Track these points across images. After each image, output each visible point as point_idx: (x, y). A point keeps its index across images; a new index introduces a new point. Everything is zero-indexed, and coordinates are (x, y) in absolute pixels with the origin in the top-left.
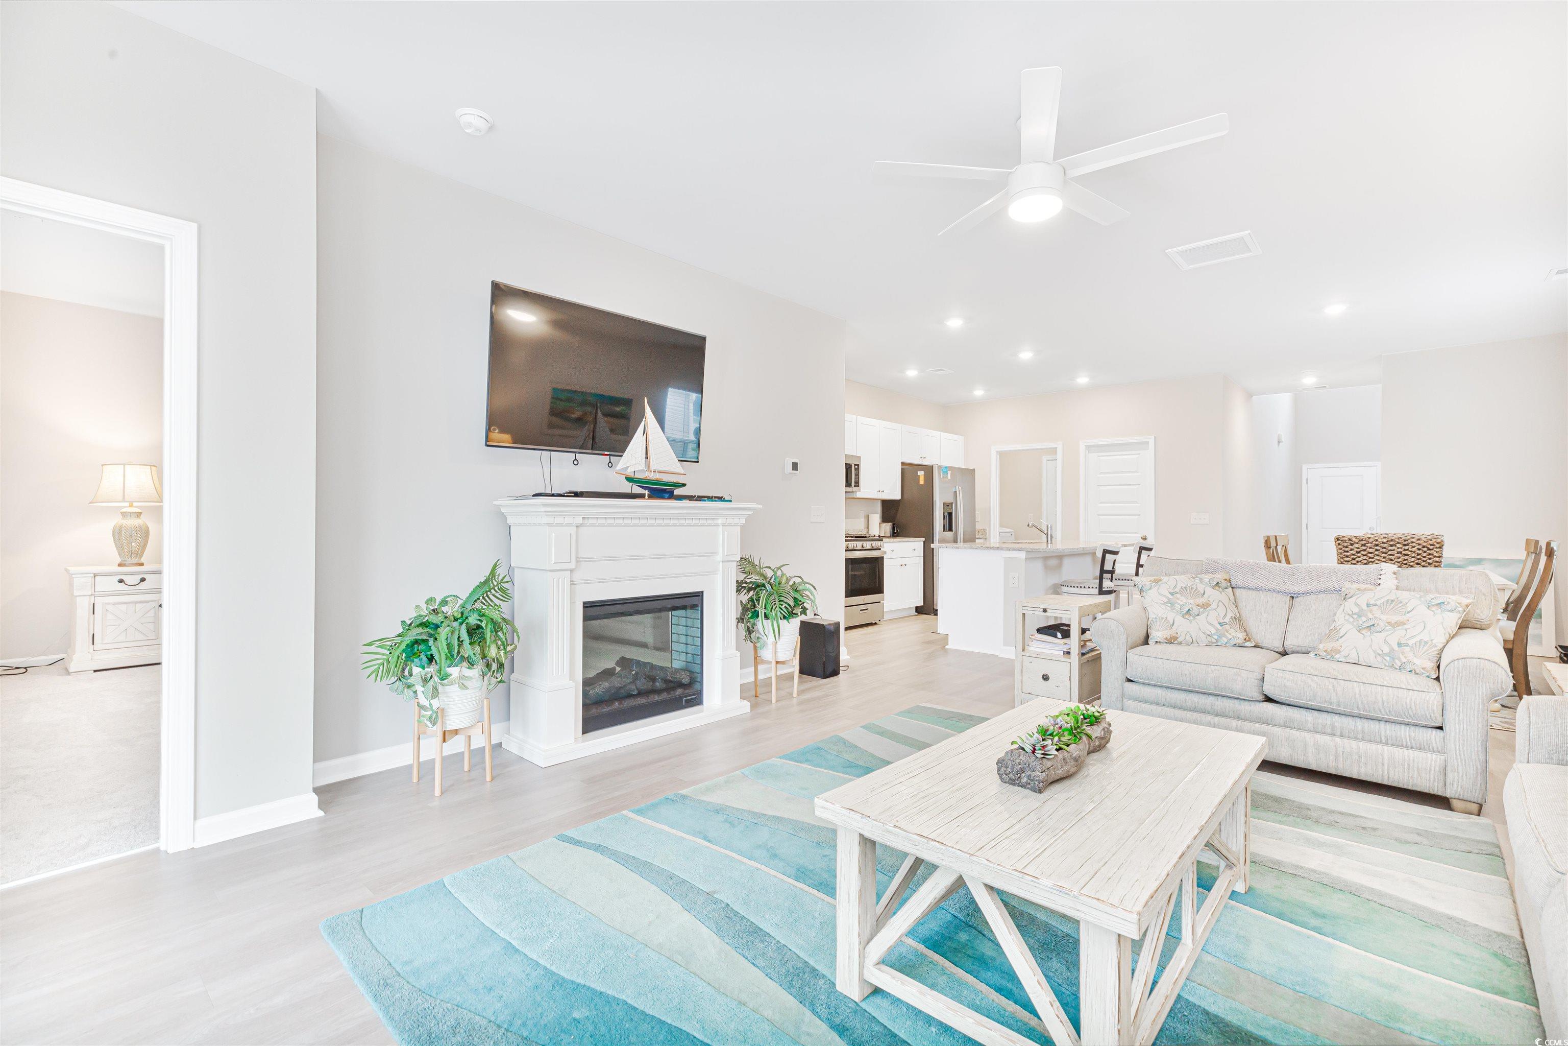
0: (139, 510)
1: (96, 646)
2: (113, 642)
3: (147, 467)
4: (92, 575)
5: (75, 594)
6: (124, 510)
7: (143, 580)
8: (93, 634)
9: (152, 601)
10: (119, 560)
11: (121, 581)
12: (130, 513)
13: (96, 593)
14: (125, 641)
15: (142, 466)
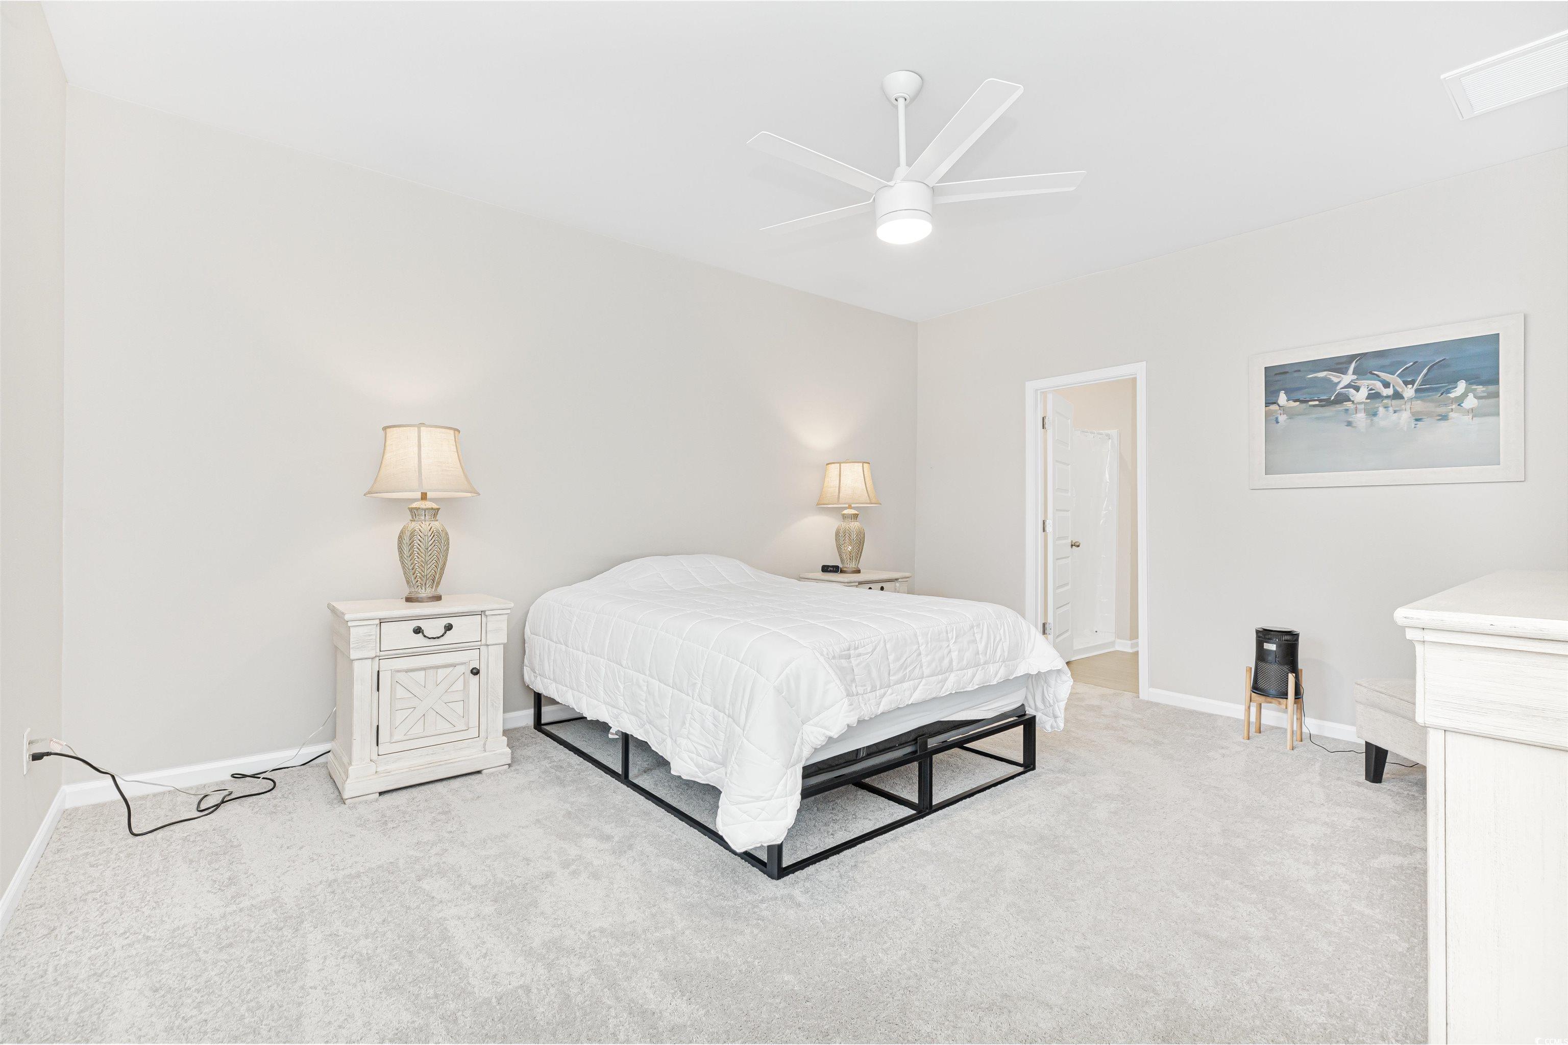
0: (435, 506)
1: (383, 749)
2: (406, 738)
3: (448, 431)
4: (377, 622)
5: (352, 657)
6: (414, 505)
7: (449, 627)
8: (378, 726)
9: (462, 664)
10: (406, 593)
11: (418, 631)
12: (425, 510)
13: (382, 653)
14: (421, 735)
15: (444, 430)
